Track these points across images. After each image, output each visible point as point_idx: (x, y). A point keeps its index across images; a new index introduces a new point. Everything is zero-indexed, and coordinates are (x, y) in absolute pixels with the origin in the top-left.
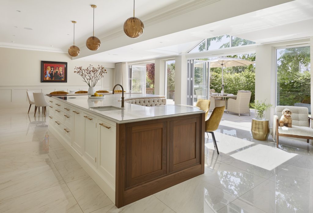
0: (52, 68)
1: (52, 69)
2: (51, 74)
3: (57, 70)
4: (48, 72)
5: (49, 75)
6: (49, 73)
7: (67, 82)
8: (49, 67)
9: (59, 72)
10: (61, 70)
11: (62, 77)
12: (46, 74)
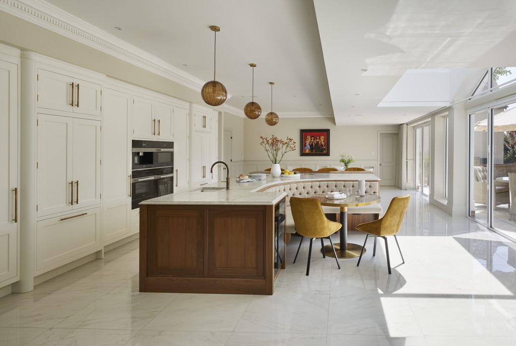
0: (313, 138)
1: (312, 140)
2: (311, 146)
3: (318, 140)
4: (308, 142)
5: (309, 147)
6: (309, 144)
7: (329, 155)
8: (309, 137)
9: (320, 143)
10: (322, 140)
11: (324, 149)
12: (305, 146)
